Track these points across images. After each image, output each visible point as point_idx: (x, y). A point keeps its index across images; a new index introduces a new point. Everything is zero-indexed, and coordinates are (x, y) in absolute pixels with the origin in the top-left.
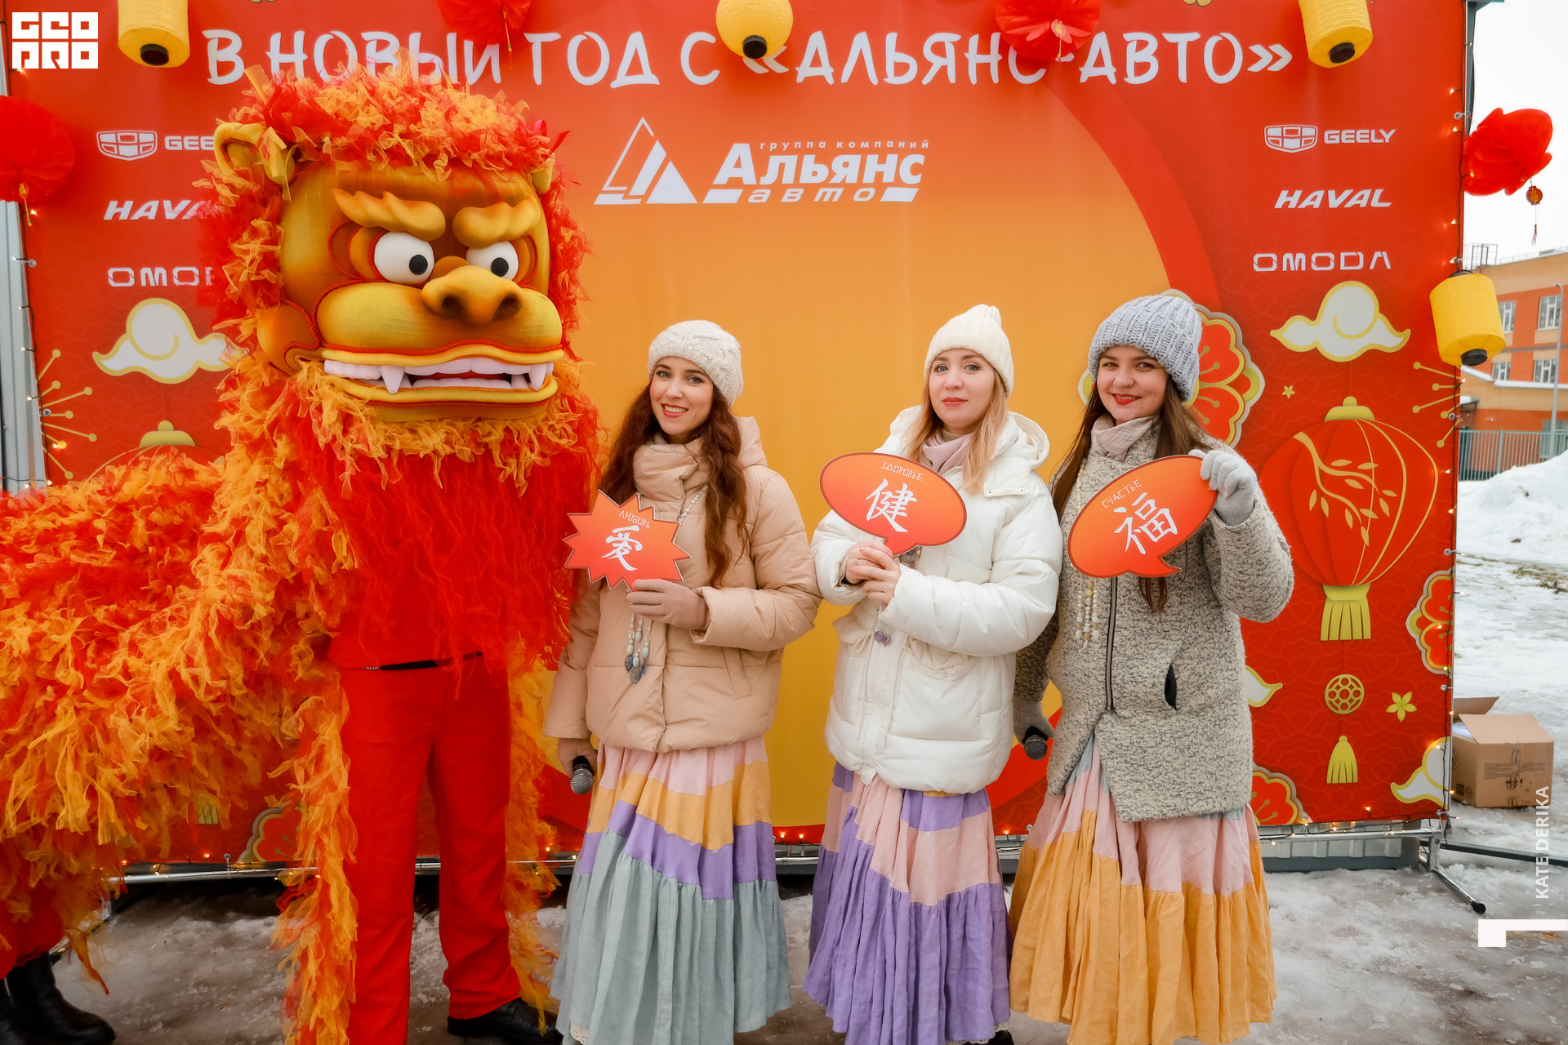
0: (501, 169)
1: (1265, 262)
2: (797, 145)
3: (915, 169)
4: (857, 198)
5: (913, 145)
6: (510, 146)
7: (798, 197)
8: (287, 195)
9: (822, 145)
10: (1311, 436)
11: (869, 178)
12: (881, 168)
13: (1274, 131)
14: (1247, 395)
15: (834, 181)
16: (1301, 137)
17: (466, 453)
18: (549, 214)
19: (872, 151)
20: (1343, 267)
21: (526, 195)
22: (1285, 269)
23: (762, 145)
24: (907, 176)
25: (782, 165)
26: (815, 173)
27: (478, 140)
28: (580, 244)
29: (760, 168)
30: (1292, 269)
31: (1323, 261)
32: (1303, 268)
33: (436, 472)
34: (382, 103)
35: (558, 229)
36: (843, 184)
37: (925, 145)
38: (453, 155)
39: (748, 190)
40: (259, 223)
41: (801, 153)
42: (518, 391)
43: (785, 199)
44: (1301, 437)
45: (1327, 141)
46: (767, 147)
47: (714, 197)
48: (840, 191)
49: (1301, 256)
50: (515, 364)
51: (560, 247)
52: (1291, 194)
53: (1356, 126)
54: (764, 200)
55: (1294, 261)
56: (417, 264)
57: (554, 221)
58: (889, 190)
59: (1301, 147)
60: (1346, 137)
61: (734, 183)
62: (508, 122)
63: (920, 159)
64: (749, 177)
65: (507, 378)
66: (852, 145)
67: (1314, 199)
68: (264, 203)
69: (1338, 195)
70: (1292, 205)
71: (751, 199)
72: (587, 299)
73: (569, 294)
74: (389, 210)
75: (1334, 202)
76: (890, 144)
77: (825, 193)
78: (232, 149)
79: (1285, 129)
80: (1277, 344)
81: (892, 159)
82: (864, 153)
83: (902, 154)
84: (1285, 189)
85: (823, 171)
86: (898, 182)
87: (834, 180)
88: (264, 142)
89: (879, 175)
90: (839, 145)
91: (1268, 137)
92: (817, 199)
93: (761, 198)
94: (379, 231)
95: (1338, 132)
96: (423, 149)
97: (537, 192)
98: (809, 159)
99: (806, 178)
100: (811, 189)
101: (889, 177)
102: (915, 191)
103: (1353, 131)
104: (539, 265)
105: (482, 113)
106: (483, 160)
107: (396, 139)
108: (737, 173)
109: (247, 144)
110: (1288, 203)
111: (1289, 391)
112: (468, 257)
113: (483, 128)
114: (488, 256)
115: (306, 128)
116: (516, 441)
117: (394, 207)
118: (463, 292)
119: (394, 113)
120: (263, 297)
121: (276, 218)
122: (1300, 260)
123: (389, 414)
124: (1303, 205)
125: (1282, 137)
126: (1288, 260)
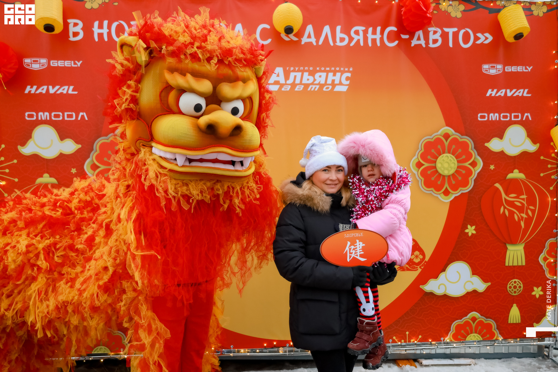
0: (241, 65)
6: (246, 55)
8: (143, 71)
17: (208, 198)
18: (260, 86)
21: (251, 78)
27: (232, 51)
28: (273, 101)
34: (191, 32)
35: (264, 93)
38: (220, 58)
42: (236, 171)
50: (237, 156)
51: (264, 102)
56: (198, 108)
57: (262, 90)
62: (247, 44)
65: (233, 163)
68: (135, 73)
72: (273, 126)
73: (265, 123)
74: (187, 82)
78: (125, 48)
94: (182, 91)
96: (206, 54)
97: (256, 77)
104: (253, 110)
105: (235, 39)
106: (233, 61)
107: (195, 49)
109: (130, 46)
112: (221, 105)
113: (235, 46)
114: (230, 106)
115: (156, 41)
116: (231, 193)
117: (190, 81)
118: (217, 123)
119: (196, 37)
120: (130, 116)
121: (139, 81)
123: (177, 176)
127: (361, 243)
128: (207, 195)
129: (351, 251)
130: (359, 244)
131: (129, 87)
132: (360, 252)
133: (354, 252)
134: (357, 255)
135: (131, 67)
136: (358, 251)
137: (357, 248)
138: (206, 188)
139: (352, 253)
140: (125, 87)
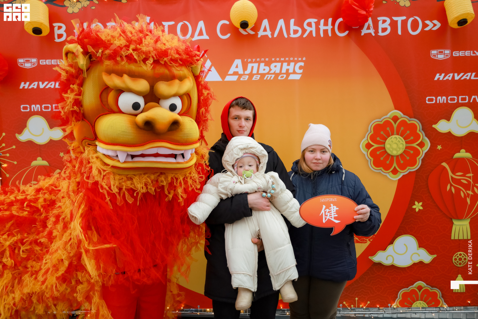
0: (177, 65)
1: (431, 100)
2: (258, 59)
3: (300, 68)
4: (279, 78)
5: (300, 59)
6: (182, 56)
7: (258, 78)
8: (85, 74)
9: (267, 59)
10: (448, 164)
11: (284, 71)
12: (288, 67)
13: (434, 52)
14: (423, 149)
15: (271, 72)
16: (444, 54)
18: (198, 84)
19: (285, 61)
20: (460, 101)
21: (188, 76)
22: (438, 102)
23: (245, 60)
24: (297, 70)
25: (253, 67)
26: (264, 70)
27: (167, 52)
29: (245, 68)
30: (441, 102)
31: (453, 99)
32: (445, 102)
34: (126, 35)
35: (202, 90)
36: (274, 73)
37: (304, 59)
38: (155, 59)
39: (240, 76)
41: (259, 63)
43: (254, 79)
44: (444, 164)
45: (454, 55)
46: (247, 61)
47: (228, 78)
48: (273, 76)
49: (444, 98)
51: (202, 98)
52: (440, 75)
53: (465, 50)
54: (246, 79)
55: (442, 99)
56: (136, 106)
57: (200, 87)
58: (291, 75)
59: (444, 58)
60: (461, 54)
61: (235, 73)
62: (182, 45)
63: (302, 64)
64: (241, 71)
66: (278, 59)
67: (449, 76)
68: (77, 78)
69: (458, 75)
70: (441, 79)
71: (241, 79)
73: (205, 117)
74: (124, 82)
75: (457, 78)
76: (292, 59)
77: (268, 77)
79: (438, 51)
80: (435, 130)
81: (292, 64)
82: (282, 62)
83: (296, 62)
84: (438, 73)
85: (267, 69)
86: (294, 72)
87: (272, 72)
89: (288, 70)
90: (273, 59)
91: (432, 54)
92: (265, 79)
93: (245, 79)
94: (120, 91)
95: (458, 52)
96: (142, 55)
97: (194, 75)
98: (262, 65)
99: (261, 71)
100: (263, 75)
101: (291, 71)
102: (300, 75)
103: (464, 52)
104: (192, 106)
105: (171, 42)
106: (169, 61)
107: (131, 51)
108: (236, 70)
110: (439, 78)
111: (439, 147)
112: (160, 103)
113: (170, 47)
114: (168, 103)
115: (93, 46)
116: (175, 184)
117: (127, 81)
118: (154, 119)
119: (132, 40)
120: (75, 118)
121: (81, 85)
122: (444, 99)
123: (121, 172)
124: (445, 79)
125: (437, 54)
126: (439, 99)
127: (335, 207)
128: (152, 188)
129: (326, 214)
130: (334, 208)
131: (72, 91)
132: (334, 215)
133: (329, 214)
134: (332, 218)
135: (73, 72)
136: (333, 214)
137: (331, 211)
138: (150, 181)
139: (327, 216)
140: (69, 91)
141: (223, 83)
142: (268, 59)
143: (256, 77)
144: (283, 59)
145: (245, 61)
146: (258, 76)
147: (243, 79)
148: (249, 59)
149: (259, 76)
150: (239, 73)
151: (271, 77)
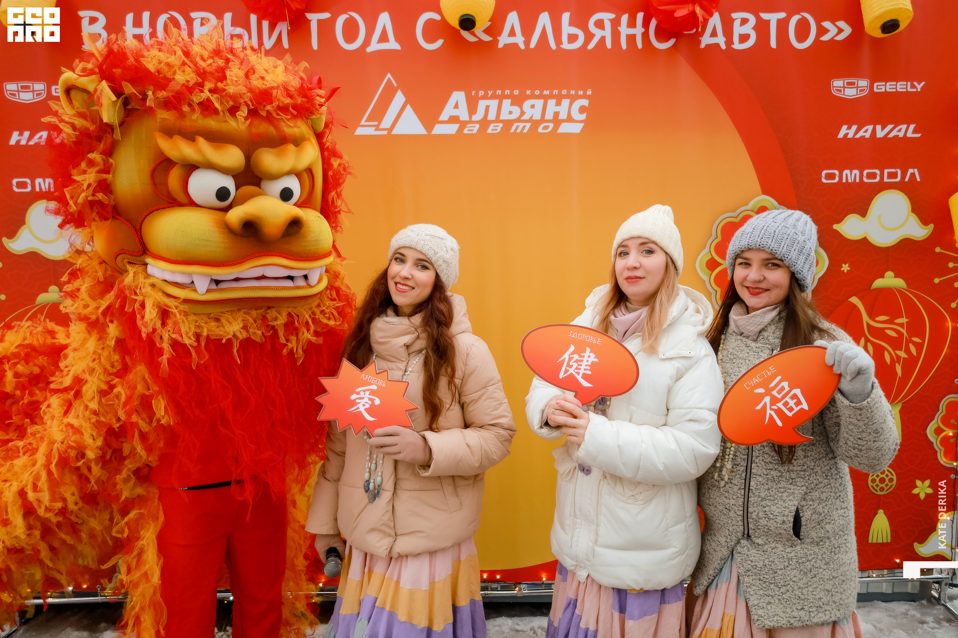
1: (830, 176)
2: (499, 92)
3: (582, 110)
4: (540, 130)
5: (581, 93)
6: (295, 99)
7: (499, 129)
8: (117, 134)
9: (516, 92)
10: (861, 299)
11: (549, 116)
12: (557, 109)
13: (838, 83)
15: (523, 118)
16: (857, 87)
17: (257, 335)
18: (322, 148)
19: (551, 97)
20: (886, 180)
21: (307, 136)
22: (844, 181)
23: (473, 92)
24: (576, 115)
25: (487, 106)
26: (511, 113)
27: (271, 95)
28: (344, 169)
29: (472, 109)
30: (850, 181)
31: (872, 176)
32: (858, 180)
33: (235, 351)
34: (196, 64)
35: (329, 159)
36: (530, 120)
37: (589, 92)
38: (252, 107)
39: (463, 124)
40: (95, 156)
41: (501, 98)
42: (298, 288)
43: (489, 131)
44: (854, 300)
45: (875, 90)
46: (477, 94)
47: (439, 129)
48: (528, 125)
49: (856, 172)
50: (296, 269)
51: (330, 173)
52: (849, 128)
53: (897, 80)
54: (475, 132)
55: (851, 175)
56: (222, 194)
57: (326, 153)
58: (563, 125)
59: (857, 94)
60: (890, 87)
61: (453, 119)
62: (294, 80)
63: (585, 102)
64: (464, 115)
66: (537, 92)
67: (866, 131)
68: (99, 139)
69: (883, 129)
70: (850, 136)
71: (466, 131)
73: (336, 207)
74: (200, 151)
75: (880, 134)
76: (564, 92)
77: (518, 127)
78: (74, 94)
79: (845, 81)
80: (837, 234)
81: (566, 102)
82: (546, 98)
83: (573, 99)
84: (845, 124)
85: (516, 110)
86: (570, 119)
87: (526, 117)
88: (98, 93)
89: (556, 114)
90: (528, 92)
91: (833, 87)
92: (512, 130)
93: (473, 130)
94: (191, 167)
95: (884, 83)
96: (228, 102)
98: (507, 103)
99: (504, 116)
100: (508, 124)
101: (563, 116)
102: (581, 125)
103: (895, 83)
104: (315, 189)
105: (274, 73)
106: (275, 111)
107: (206, 94)
108: (455, 113)
109: (86, 91)
110: (847, 134)
111: (845, 268)
115: (133, 82)
117: (204, 149)
118: (259, 218)
120: (98, 213)
121: (109, 153)
122: (855, 174)
123: (199, 309)
124: (858, 136)
125: (844, 87)
126: (847, 175)
131: (91, 163)
135: (91, 129)
140: (83, 165)
141: (429, 140)
142: (518, 91)
143: (494, 126)
144: (548, 91)
145: (473, 94)
146: (498, 126)
147: (468, 130)
148: (480, 92)
149: (501, 125)
150: (462, 119)
151: (524, 127)
